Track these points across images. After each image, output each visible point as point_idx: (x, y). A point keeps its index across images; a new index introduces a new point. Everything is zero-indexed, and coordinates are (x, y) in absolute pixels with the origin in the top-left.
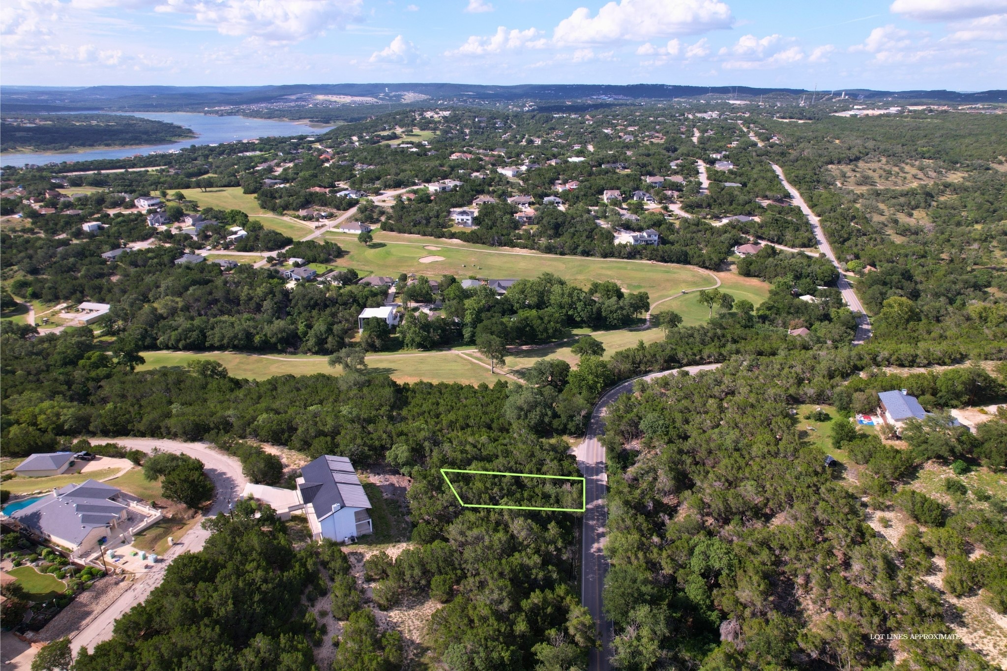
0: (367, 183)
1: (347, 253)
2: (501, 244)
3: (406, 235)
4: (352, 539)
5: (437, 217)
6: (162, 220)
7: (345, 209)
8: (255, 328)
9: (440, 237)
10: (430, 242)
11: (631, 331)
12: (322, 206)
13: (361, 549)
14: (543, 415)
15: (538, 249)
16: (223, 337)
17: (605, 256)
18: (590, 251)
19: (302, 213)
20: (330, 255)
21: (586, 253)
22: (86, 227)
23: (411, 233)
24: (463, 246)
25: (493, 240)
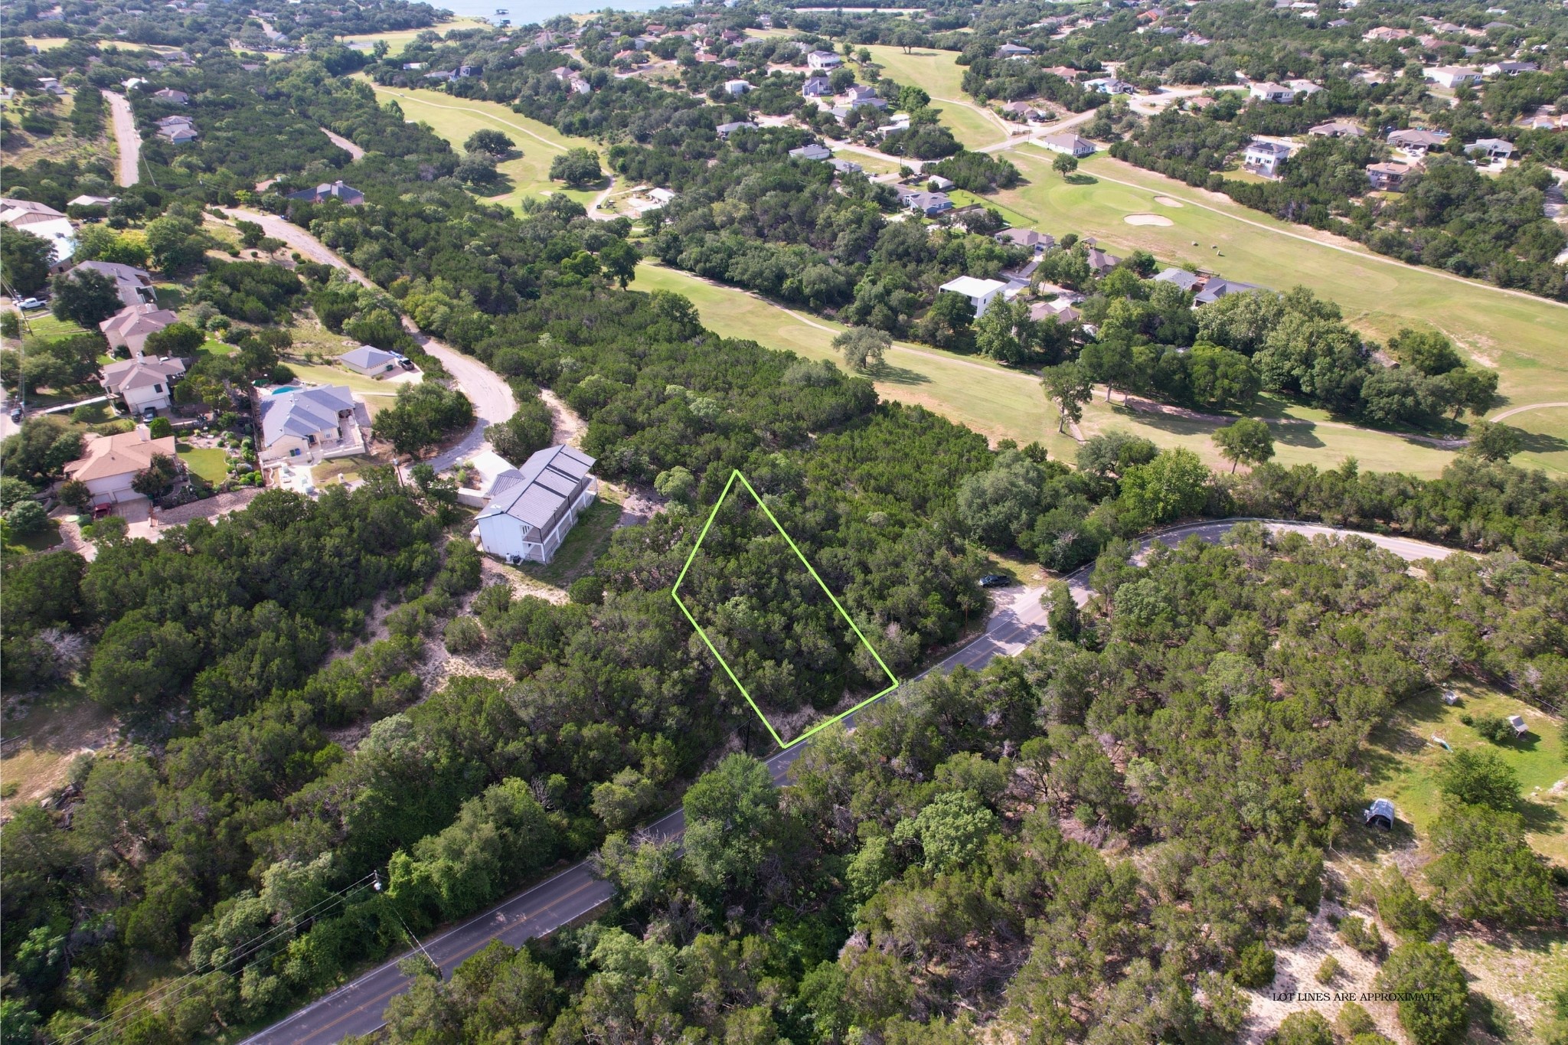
0: (1151, 69)
1: (1025, 182)
2: (1299, 218)
3: (1144, 171)
4: (516, 559)
5: (1217, 147)
6: (821, 89)
7: (1079, 111)
8: (794, 267)
9: (1196, 185)
10: (1175, 190)
11: (1412, 442)
12: (1050, 99)
13: (514, 576)
14: (1010, 517)
15: (1367, 242)
16: (745, 271)
17: (1506, 282)
18: (1476, 266)
19: (1009, 107)
20: (993, 180)
21: (1467, 270)
22: (730, 86)
23: (1152, 169)
24: (1227, 209)
25: (1287, 207)
